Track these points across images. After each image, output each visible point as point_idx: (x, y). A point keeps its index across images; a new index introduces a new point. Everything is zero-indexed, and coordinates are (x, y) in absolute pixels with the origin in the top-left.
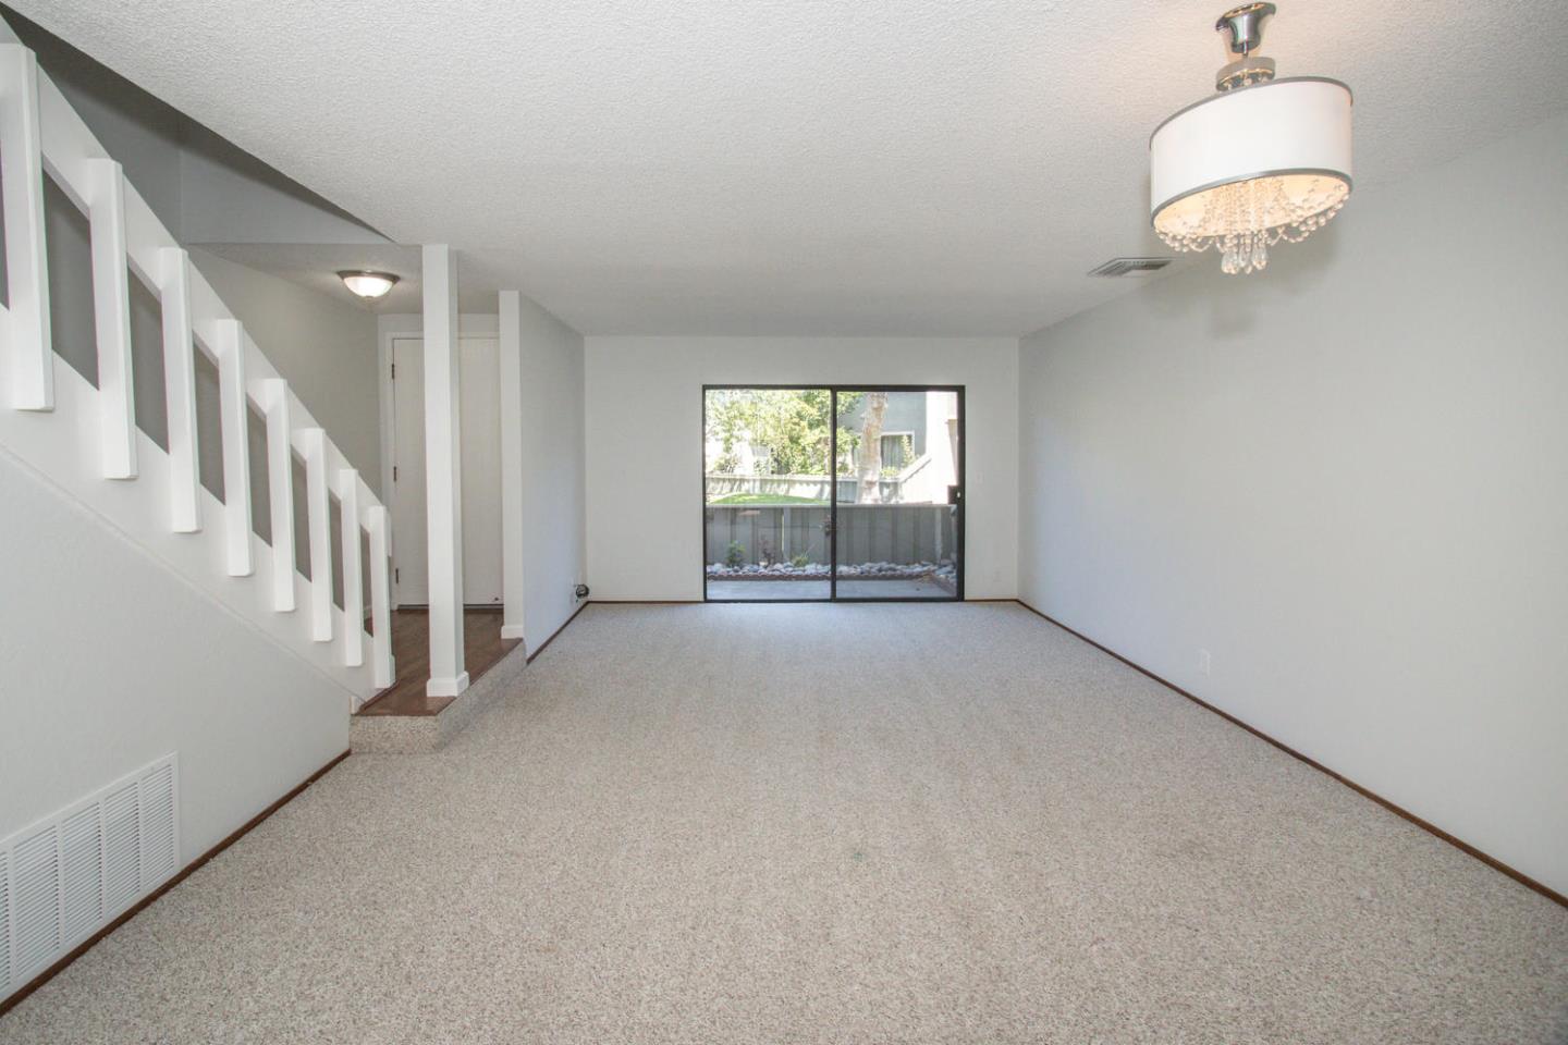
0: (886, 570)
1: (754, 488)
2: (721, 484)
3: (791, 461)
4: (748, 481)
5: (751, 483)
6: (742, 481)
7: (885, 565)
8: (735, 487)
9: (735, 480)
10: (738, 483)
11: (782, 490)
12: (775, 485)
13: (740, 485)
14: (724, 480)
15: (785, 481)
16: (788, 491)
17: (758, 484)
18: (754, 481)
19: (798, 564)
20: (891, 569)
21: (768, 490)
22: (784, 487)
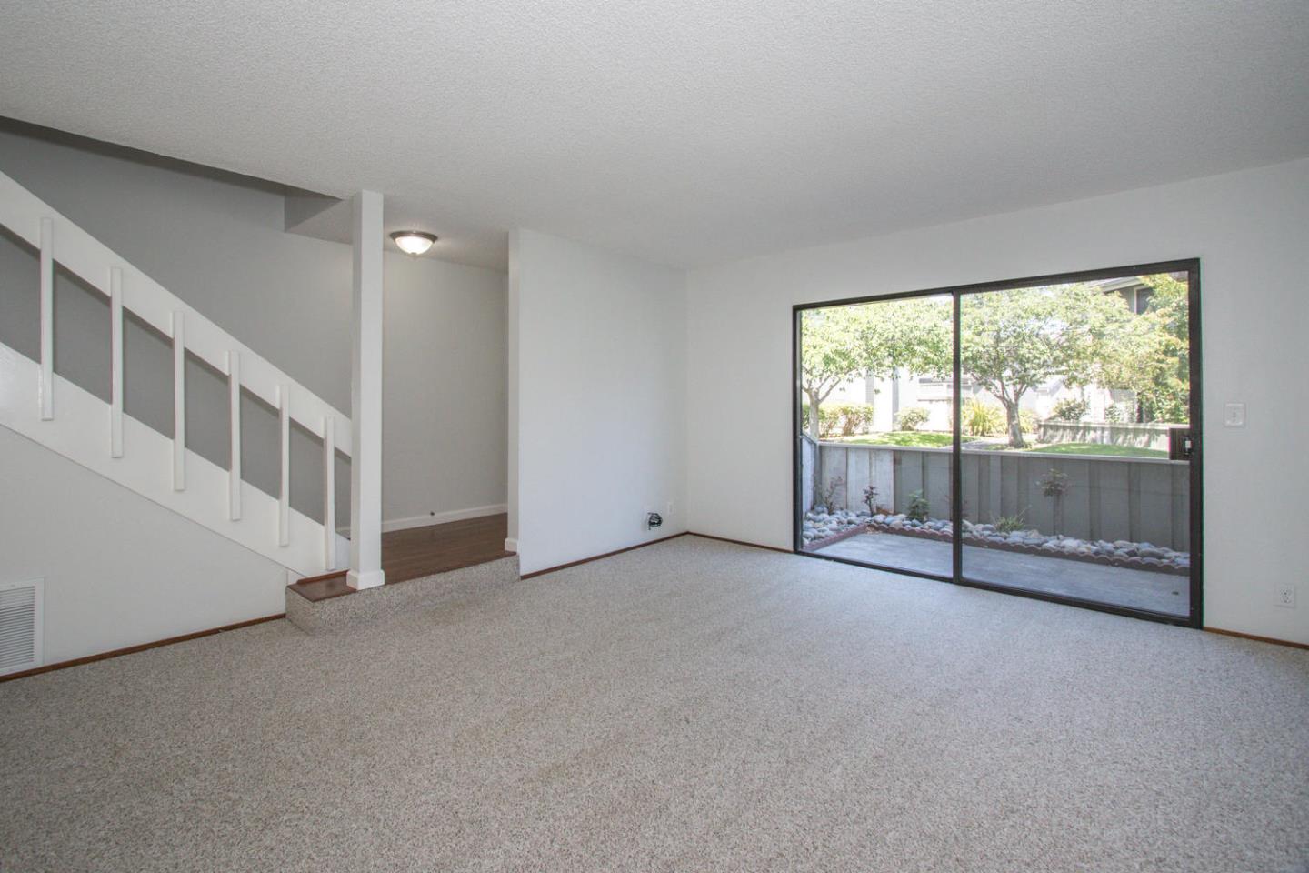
0: (1143, 556)
1: (1102, 437)
2: (1061, 432)
3: (1155, 406)
4: (1095, 430)
5: (1099, 432)
6: (1087, 429)
7: (1145, 547)
8: (1078, 436)
9: (1078, 429)
10: (1081, 432)
11: (1140, 442)
12: (1131, 436)
13: (1084, 434)
14: (1064, 428)
15: (1144, 431)
16: (1148, 443)
17: (1106, 433)
18: (1103, 429)
19: (1001, 528)
20: (1152, 555)
21: (1120, 440)
22: (1143, 439)
